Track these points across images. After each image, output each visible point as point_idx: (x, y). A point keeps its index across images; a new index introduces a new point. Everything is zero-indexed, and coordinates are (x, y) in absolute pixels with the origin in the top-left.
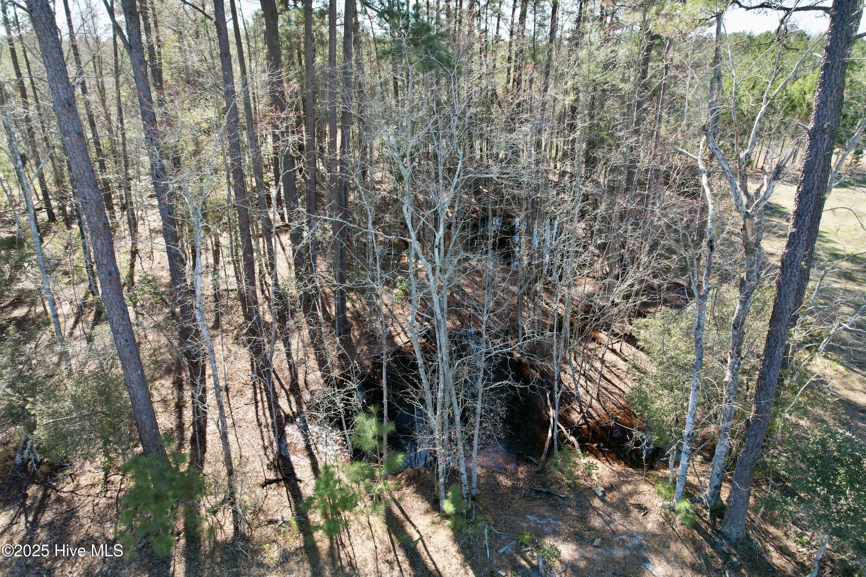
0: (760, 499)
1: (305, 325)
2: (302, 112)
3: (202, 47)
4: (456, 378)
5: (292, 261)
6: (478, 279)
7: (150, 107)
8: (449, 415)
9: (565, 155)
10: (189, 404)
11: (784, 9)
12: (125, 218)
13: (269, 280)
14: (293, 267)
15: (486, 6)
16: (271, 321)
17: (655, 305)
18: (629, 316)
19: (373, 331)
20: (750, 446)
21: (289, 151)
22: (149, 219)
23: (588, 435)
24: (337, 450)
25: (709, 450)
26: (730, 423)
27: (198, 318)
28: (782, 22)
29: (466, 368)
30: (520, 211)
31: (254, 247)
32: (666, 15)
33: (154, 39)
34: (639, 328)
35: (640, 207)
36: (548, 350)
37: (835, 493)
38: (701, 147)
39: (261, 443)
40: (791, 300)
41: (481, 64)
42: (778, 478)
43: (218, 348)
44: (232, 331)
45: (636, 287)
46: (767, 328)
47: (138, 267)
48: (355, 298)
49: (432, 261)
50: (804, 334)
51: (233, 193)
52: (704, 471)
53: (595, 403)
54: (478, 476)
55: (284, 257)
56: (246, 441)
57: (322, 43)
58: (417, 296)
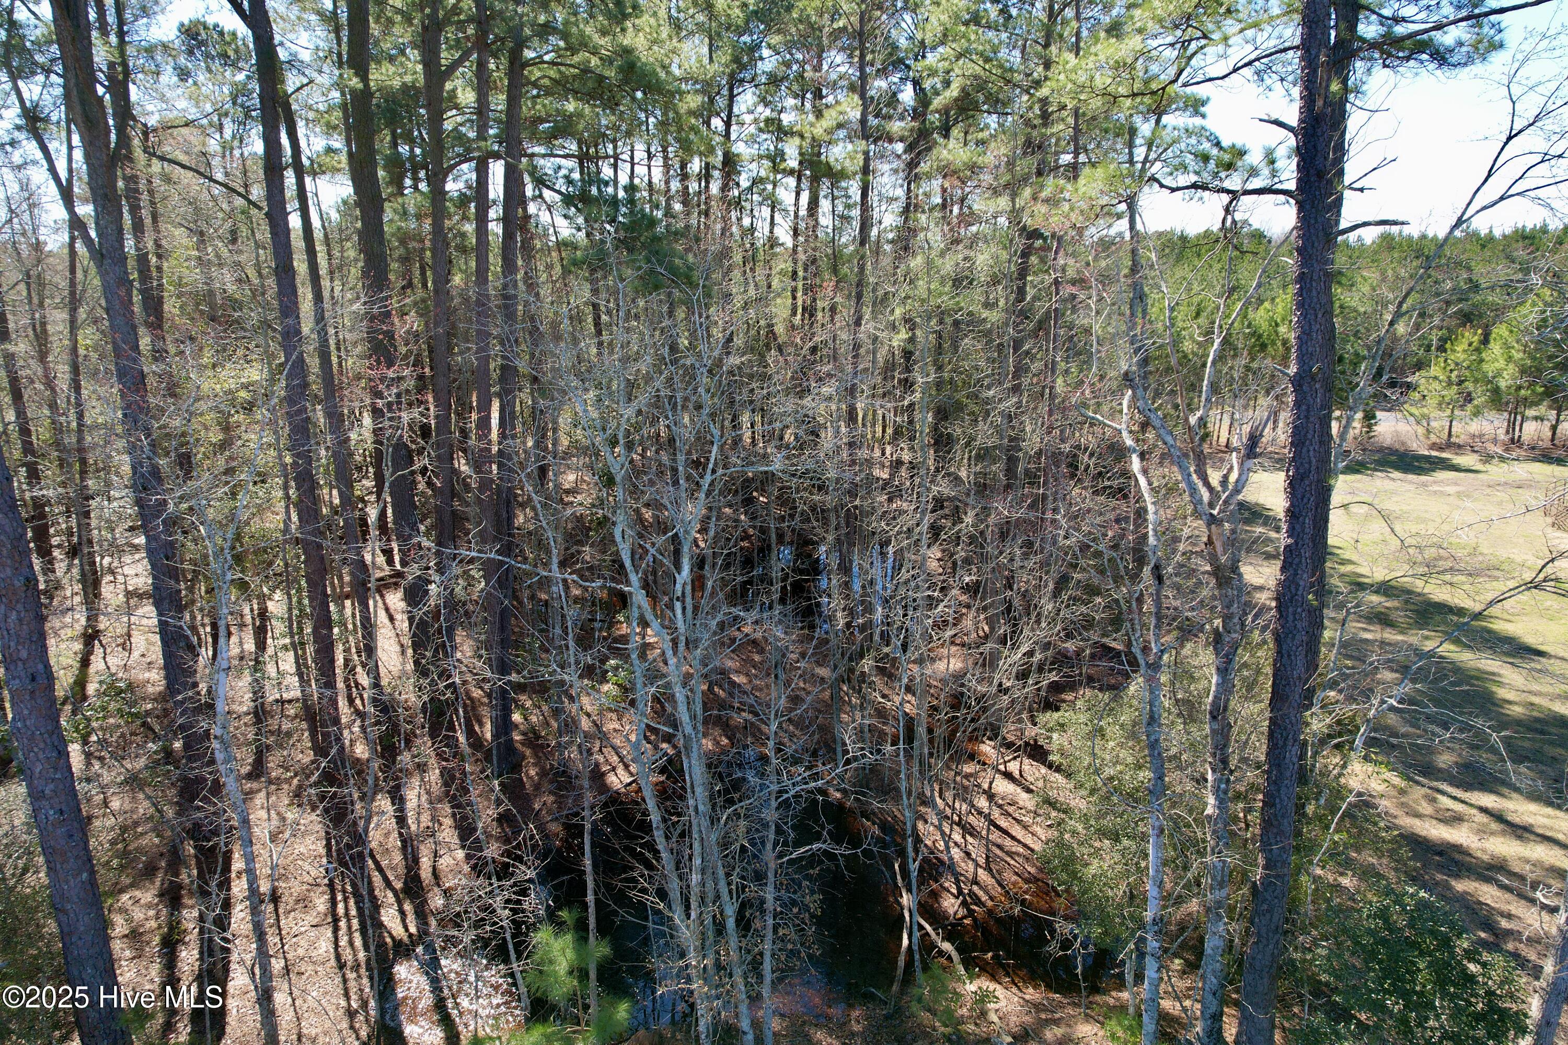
0: (1293, 1032)
1: (433, 761)
2: (427, 370)
3: (242, 258)
4: (725, 844)
5: (407, 641)
6: (757, 658)
7: (135, 360)
8: (714, 916)
9: (898, 433)
10: (193, 937)
11: (1228, 192)
12: (75, 571)
13: (364, 679)
14: (410, 652)
15: (750, 189)
16: (366, 756)
17: (1072, 686)
18: (1031, 710)
19: (565, 763)
20: (1264, 930)
21: (401, 436)
22: (127, 570)
23: (975, 937)
24: (498, 1006)
25: (1194, 947)
26: (1224, 893)
27: (219, 756)
28: (1227, 210)
29: (742, 823)
30: (827, 531)
31: (335, 617)
32: (1047, 201)
33: (150, 245)
34: (1051, 730)
35: (1032, 515)
36: (892, 782)
37: (1418, 1007)
38: (1125, 410)
39: (343, 1003)
40: (1300, 662)
41: (747, 283)
42: (1318, 990)
43: (258, 815)
44: (288, 781)
45: (1038, 657)
46: (1267, 714)
47: (97, 664)
48: (528, 704)
49: (671, 628)
50: (1328, 721)
51: (294, 517)
52: (1189, 989)
53: (982, 875)
54: (774, 1034)
55: (392, 634)
56: (311, 1002)
57: (463, 249)
58: (646, 693)
